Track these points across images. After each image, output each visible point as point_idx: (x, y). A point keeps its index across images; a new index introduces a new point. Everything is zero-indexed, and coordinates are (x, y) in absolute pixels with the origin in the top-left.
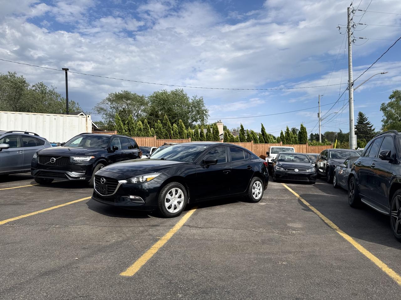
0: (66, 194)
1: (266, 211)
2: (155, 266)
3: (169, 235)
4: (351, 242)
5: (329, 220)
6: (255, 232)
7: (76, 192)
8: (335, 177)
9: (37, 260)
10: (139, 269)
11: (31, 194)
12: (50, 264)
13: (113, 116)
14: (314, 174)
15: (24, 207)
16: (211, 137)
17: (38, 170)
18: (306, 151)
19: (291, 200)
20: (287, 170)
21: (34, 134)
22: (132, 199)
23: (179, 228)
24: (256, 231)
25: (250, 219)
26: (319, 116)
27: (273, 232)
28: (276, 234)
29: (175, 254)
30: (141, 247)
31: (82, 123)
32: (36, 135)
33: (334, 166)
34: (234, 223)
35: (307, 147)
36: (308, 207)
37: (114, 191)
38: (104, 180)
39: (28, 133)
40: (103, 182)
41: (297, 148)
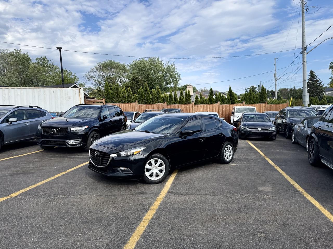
0: (66, 160)
1: (238, 173)
2: (148, 242)
3: (157, 204)
4: (319, 207)
5: (295, 182)
6: (231, 199)
7: (75, 158)
8: (293, 134)
9: (47, 237)
10: (134, 246)
11: (38, 161)
12: (58, 243)
13: (100, 82)
14: (275, 132)
15: (33, 176)
16: (184, 100)
17: (42, 139)
18: (265, 109)
19: (257, 159)
20: (251, 129)
22: (122, 171)
23: (164, 195)
24: (232, 196)
25: (225, 183)
26: (275, 76)
27: (247, 198)
28: (249, 200)
29: (164, 227)
30: (134, 219)
31: (75, 94)
32: (38, 107)
33: (292, 124)
34: (212, 189)
35: (266, 105)
36: (273, 167)
37: (107, 163)
38: (98, 153)
39: (31, 107)
40: (97, 155)
41: (257, 107)
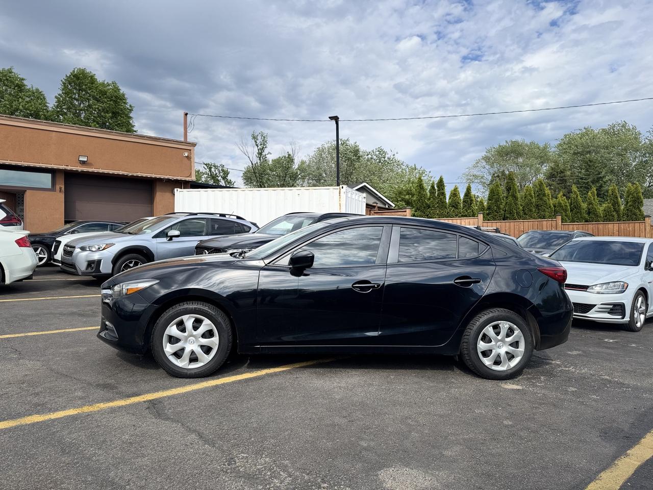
21: (235, 217)
31: (333, 198)
32: (238, 218)
39: (224, 216)
